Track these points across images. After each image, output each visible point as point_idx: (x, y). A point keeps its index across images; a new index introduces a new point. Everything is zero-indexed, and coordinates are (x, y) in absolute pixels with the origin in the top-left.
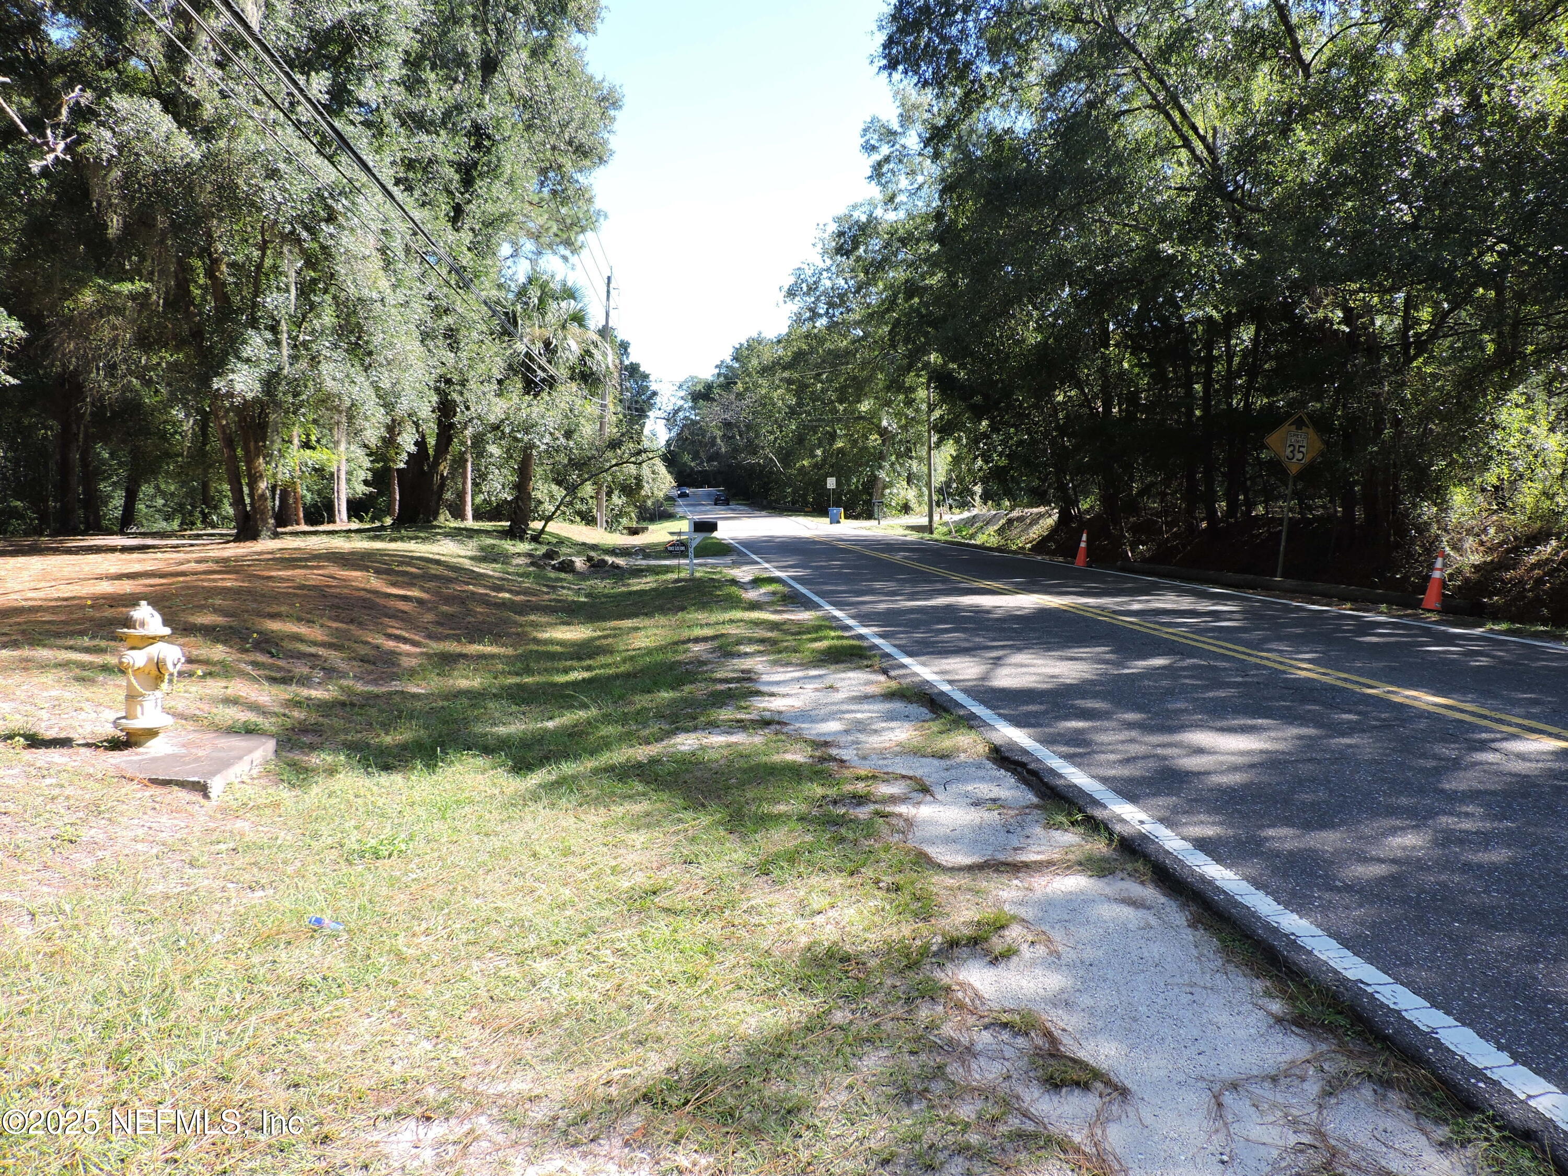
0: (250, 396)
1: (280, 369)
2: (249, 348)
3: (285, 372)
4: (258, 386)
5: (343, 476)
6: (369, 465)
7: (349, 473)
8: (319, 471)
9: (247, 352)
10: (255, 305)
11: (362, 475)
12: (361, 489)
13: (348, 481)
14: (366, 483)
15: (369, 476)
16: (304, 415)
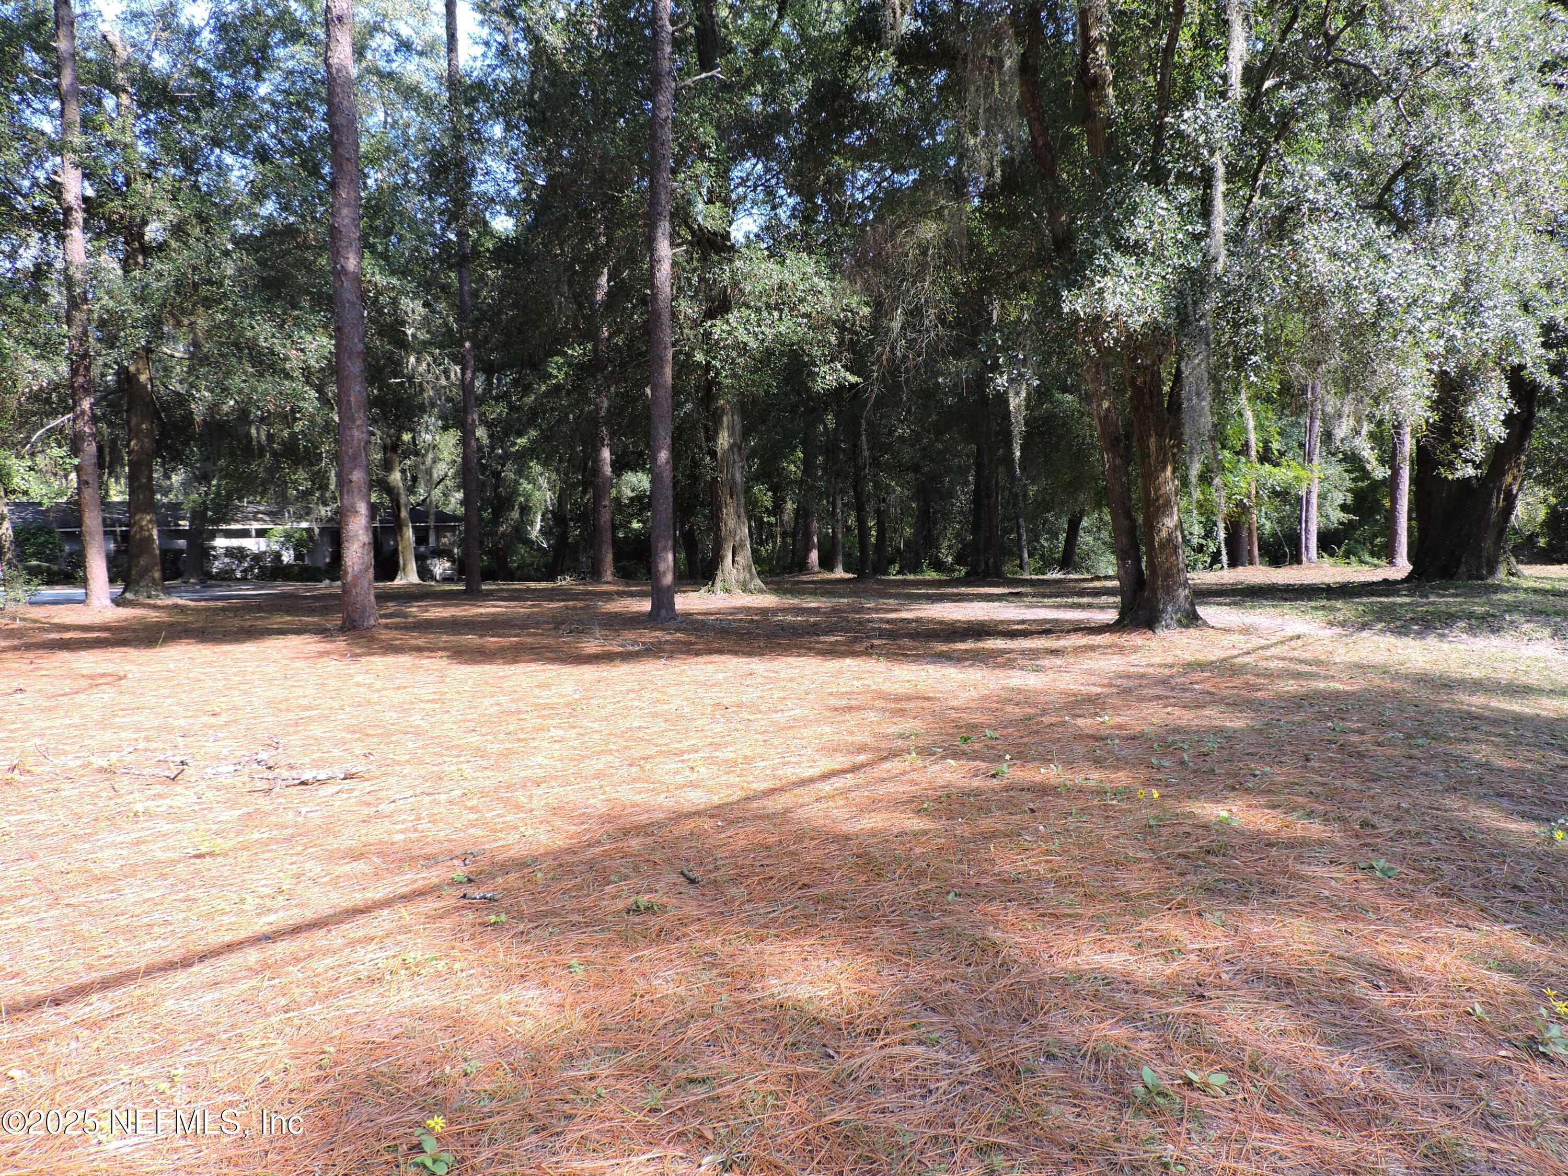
0: (1137, 322)
1: (1208, 261)
2: (1140, 222)
3: (1219, 267)
4: (1153, 300)
5: (1314, 500)
6: (1349, 484)
7: (1322, 496)
8: (1282, 495)
9: (1137, 230)
10: (1159, 129)
11: (1339, 497)
12: (1337, 516)
13: (1320, 507)
14: (1344, 508)
15: (1350, 498)
16: (1257, 368)
